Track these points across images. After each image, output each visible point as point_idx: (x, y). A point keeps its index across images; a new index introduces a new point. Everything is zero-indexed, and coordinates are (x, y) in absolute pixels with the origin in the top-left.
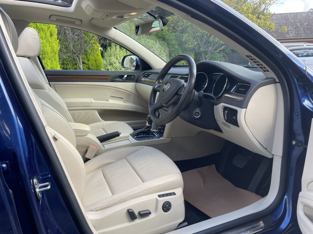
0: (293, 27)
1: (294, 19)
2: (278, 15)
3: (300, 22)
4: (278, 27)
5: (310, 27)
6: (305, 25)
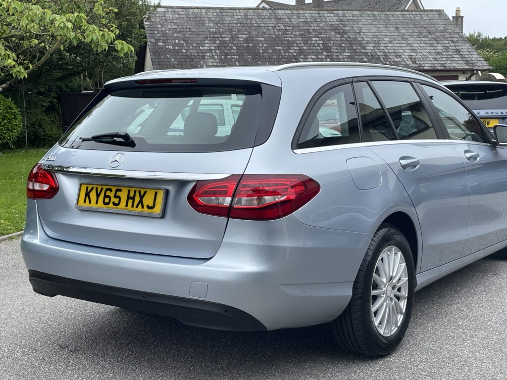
0: (215, 43)
1: (217, 24)
3: (231, 31)
5: (253, 47)
6: (242, 39)
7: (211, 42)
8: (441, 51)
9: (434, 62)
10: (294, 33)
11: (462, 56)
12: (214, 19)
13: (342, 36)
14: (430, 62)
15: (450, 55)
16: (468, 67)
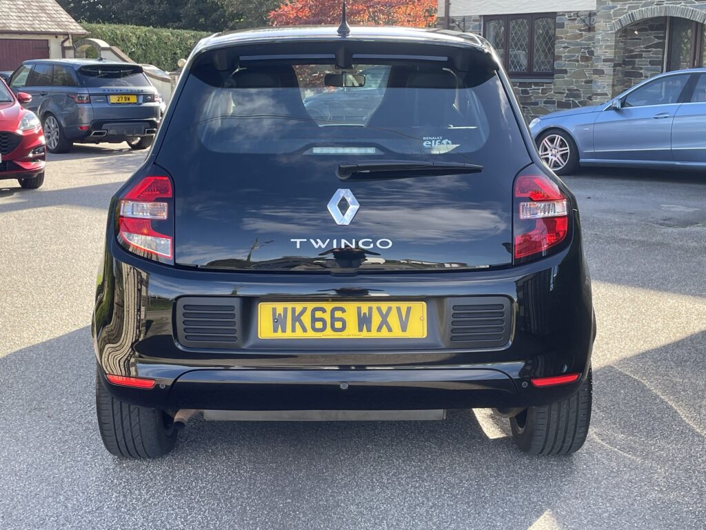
8: (22, 7)
9: (20, 22)
11: (49, 16)
14: (15, 22)
15: (35, 13)
16: (61, 31)
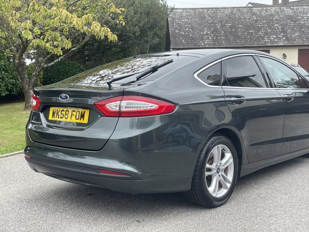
0: (211, 30)
2: (191, 10)
4: (188, 29)
5: (235, 31)
6: (228, 27)
7: (208, 29)
10: (263, 22)
12: (211, 15)
13: (295, 22)
